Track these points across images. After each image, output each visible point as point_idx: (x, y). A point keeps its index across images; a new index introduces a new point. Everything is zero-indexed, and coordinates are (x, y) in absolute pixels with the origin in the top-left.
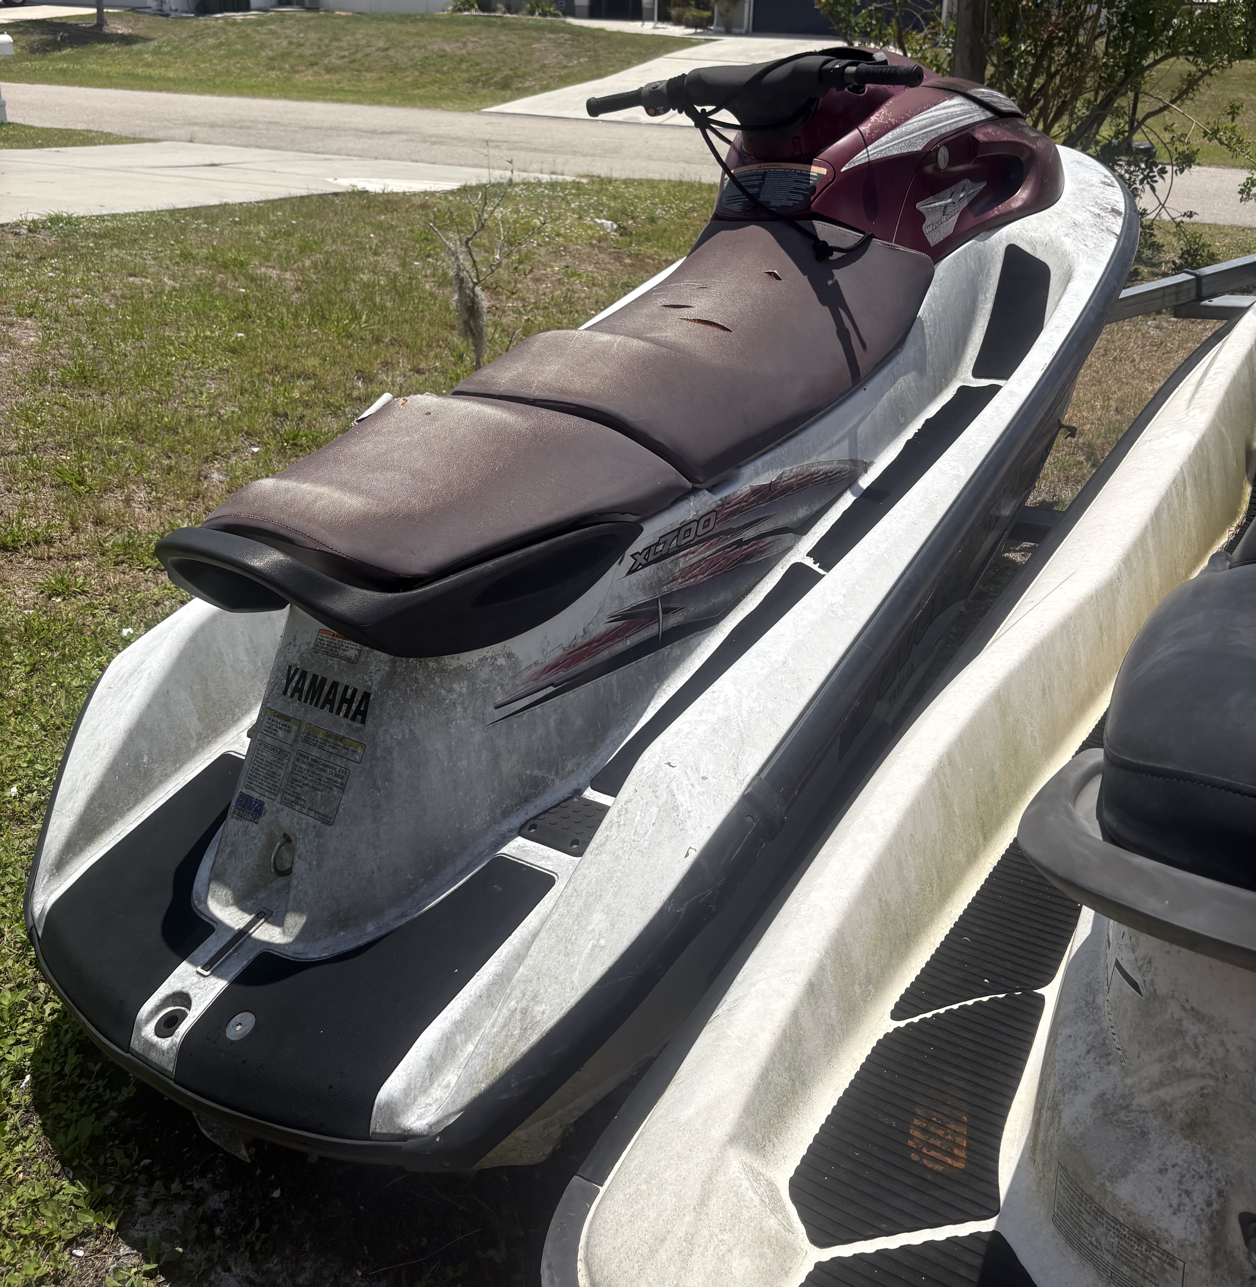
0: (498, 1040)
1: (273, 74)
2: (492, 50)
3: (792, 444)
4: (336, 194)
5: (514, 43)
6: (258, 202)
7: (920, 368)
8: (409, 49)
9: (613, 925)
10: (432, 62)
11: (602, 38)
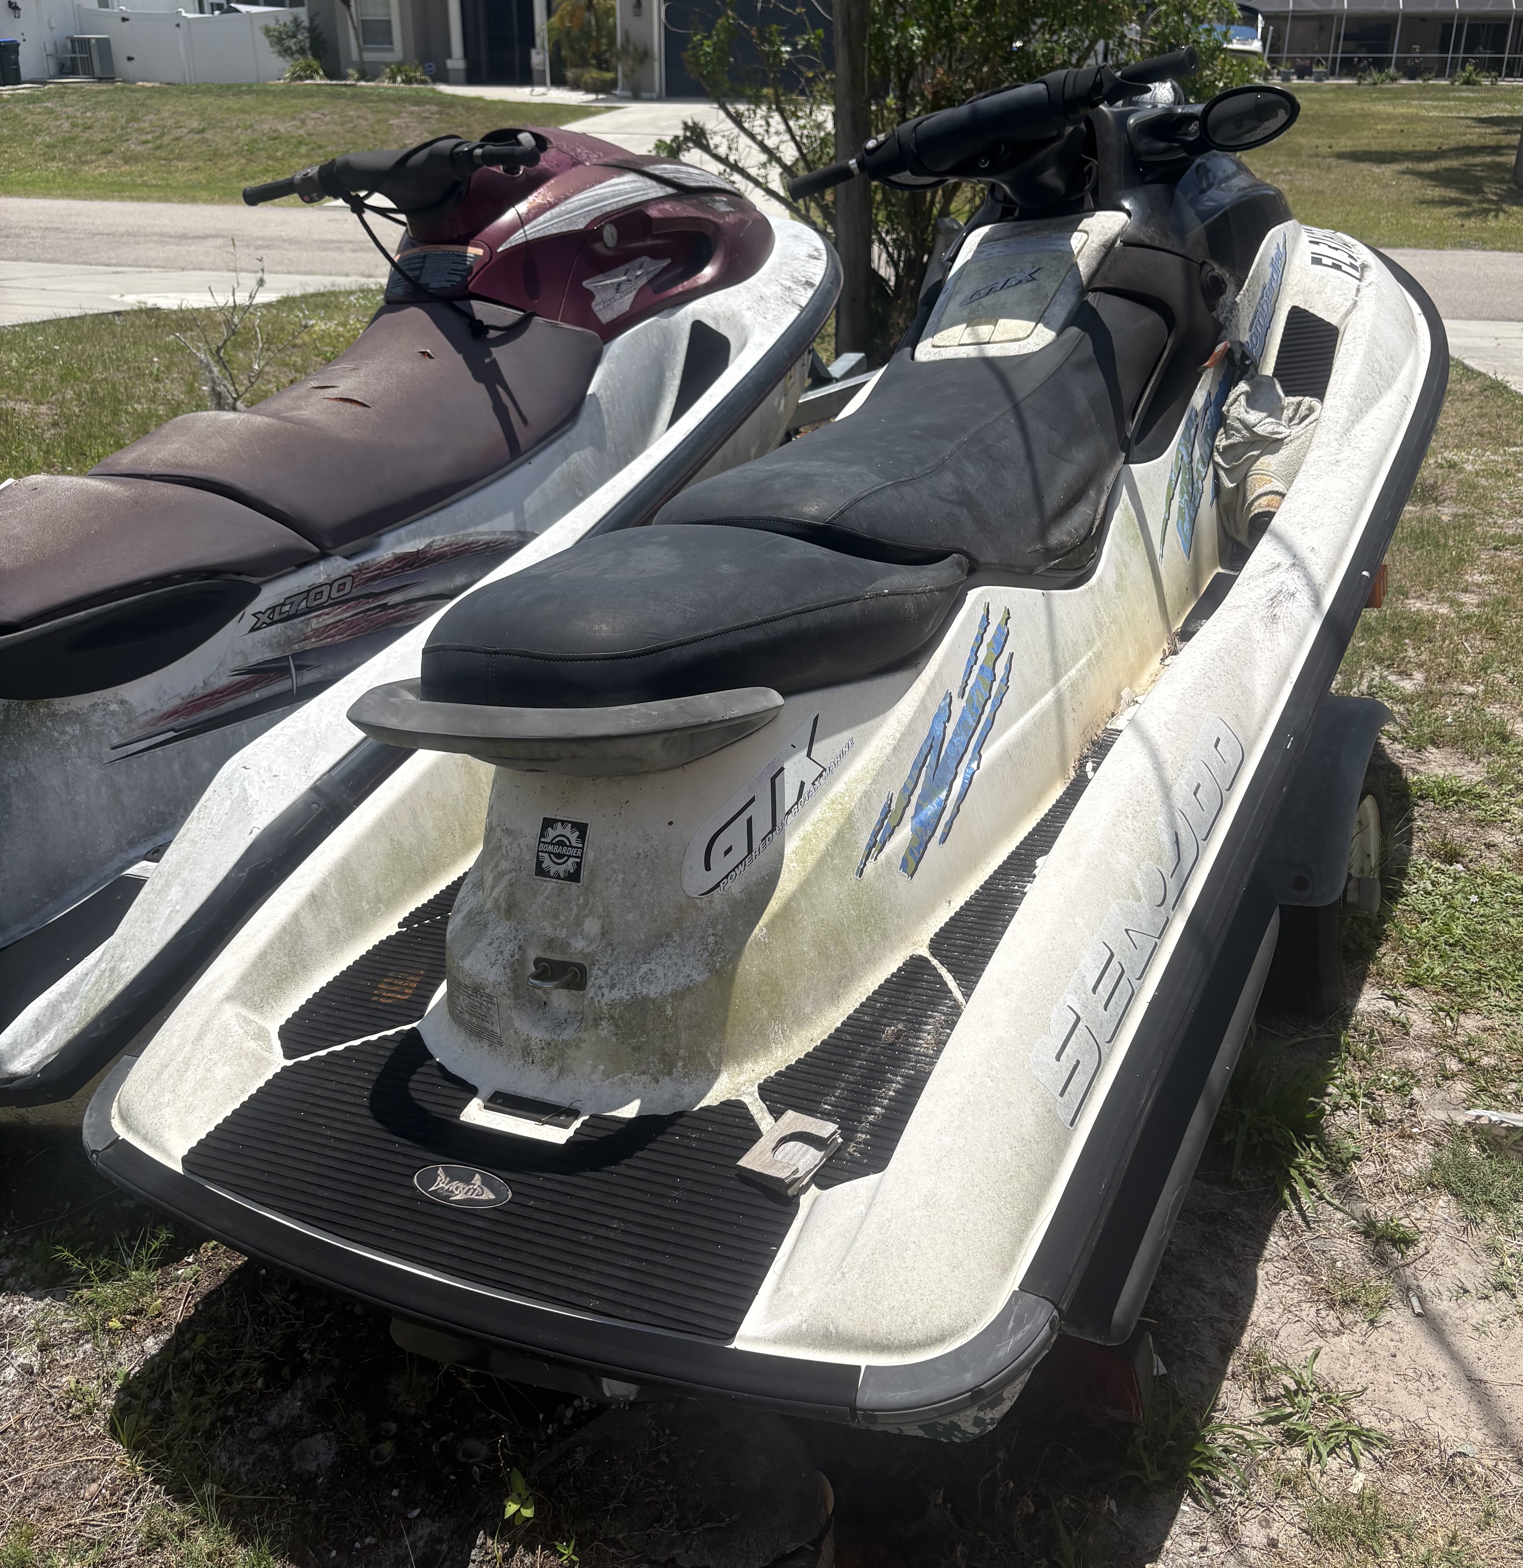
0: (90, 994)
1: (54, 166)
2: (338, 129)
3: (441, 514)
4: (118, 313)
5: (366, 119)
6: (14, 326)
7: (599, 443)
8: (232, 130)
9: (187, 894)
10: (261, 146)
11: (479, 109)
